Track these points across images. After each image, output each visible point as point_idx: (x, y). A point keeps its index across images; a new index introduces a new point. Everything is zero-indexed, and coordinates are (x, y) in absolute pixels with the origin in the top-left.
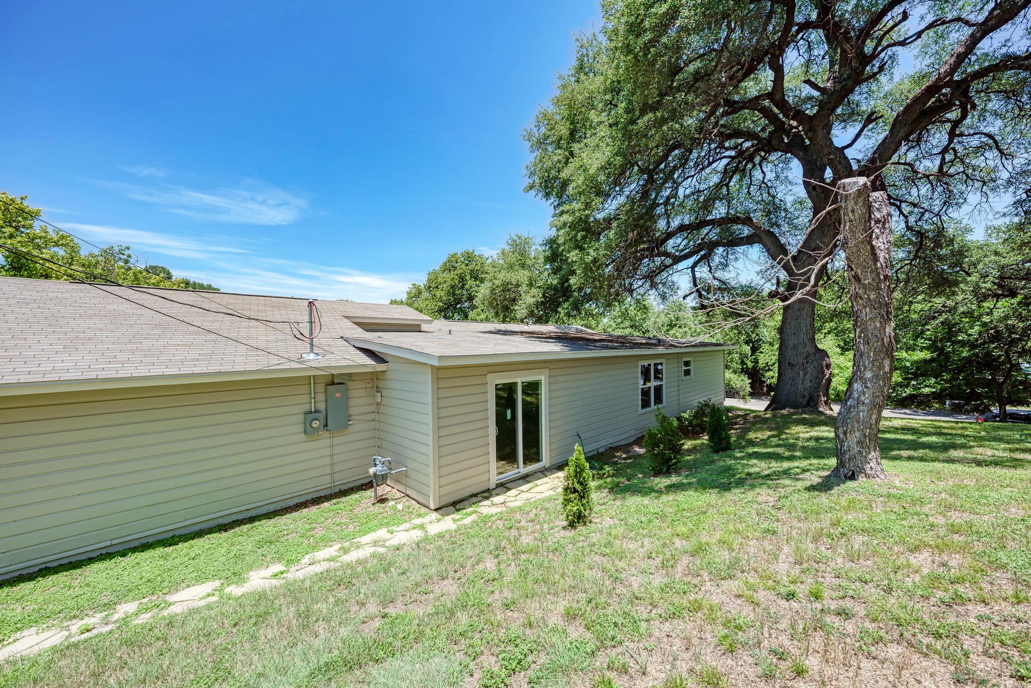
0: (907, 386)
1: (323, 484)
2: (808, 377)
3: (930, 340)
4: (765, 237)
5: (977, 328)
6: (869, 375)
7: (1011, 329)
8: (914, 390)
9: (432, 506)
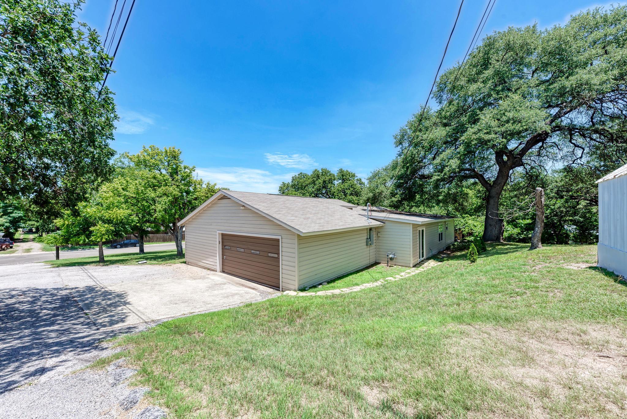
0: (522, 234)
1: (366, 262)
2: (496, 230)
3: (531, 215)
4: (479, 177)
5: (549, 211)
6: (539, 226)
7: (562, 212)
8: (525, 235)
9: (411, 266)
